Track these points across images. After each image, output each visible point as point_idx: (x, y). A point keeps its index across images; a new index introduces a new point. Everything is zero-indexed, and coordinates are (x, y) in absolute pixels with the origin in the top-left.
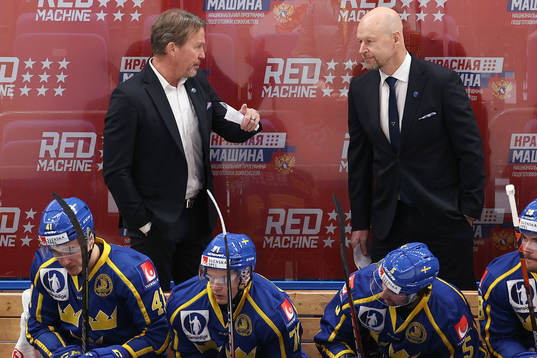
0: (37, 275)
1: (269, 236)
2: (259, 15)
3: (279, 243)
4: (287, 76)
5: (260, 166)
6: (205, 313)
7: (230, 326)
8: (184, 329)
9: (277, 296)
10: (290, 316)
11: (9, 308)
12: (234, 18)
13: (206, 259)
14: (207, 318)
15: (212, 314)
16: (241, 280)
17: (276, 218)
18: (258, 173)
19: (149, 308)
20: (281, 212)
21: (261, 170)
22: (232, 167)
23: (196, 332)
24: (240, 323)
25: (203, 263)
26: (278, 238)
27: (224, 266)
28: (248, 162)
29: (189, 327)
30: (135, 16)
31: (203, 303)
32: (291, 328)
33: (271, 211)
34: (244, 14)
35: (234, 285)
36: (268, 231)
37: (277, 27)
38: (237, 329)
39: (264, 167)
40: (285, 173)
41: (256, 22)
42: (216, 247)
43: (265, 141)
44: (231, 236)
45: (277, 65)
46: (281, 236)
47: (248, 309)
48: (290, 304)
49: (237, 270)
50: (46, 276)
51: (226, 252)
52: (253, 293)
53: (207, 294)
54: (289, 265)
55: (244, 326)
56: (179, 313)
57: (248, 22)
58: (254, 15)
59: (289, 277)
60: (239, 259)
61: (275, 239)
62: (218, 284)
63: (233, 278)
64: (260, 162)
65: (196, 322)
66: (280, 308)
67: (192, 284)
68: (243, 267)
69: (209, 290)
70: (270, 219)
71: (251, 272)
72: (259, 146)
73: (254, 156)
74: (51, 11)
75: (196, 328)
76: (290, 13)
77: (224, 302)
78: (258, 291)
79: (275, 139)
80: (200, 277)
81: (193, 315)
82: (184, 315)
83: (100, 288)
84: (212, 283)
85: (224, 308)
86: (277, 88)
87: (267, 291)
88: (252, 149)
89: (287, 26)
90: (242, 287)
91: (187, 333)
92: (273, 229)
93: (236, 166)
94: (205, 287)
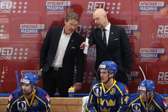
0: (92, 88)
1: (159, 81)
2: (156, 12)
3: (162, 83)
4: (165, 31)
5: (156, 59)
6: (139, 104)
7: (147, 109)
8: (133, 109)
9: (162, 99)
10: (166, 105)
11: (78, 103)
12: (148, 13)
13: (139, 88)
14: (140, 106)
15: (141, 105)
16: (150, 94)
17: (161, 75)
18: (156, 61)
19: (124, 100)
20: (163, 73)
21: (157, 60)
22: (147, 59)
23: (137, 110)
24: (150, 107)
25: (139, 89)
26: (162, 81)
27: (145, 90)
28: (152, 58)
29: (134, 109)
30: (118, 12)
31: (139, 101)
32: (166, 109)
33: (160, 73)
34: (151, 12)
35: (148, 96)
36: (159, 79)
37: (161, 16)
38: (149, 109)
39: (157, 59)
40: (164, 61)
41: (155, 14)
42: (142, 84)
43: (158, 51)
44: (147, 81)
45: (162, 27)
46: (163, 81)
47: (153, 103)
48: (166, 102)
49: (149, 91)
50: (95, 89)
51: (146, 86)
52: (154, 98)
53: (140, 99)
54: (165, 89)
55: (151, 108)
56: (131, 104)
57: (153, 14)
58: (154, 12)
59: (165, 93)
60: (150, 88)
61: (161, 81)
62: (143, 95)
63: (148, 93)
64: (156, 58)
65: (136, 107)
66: (163, 103)
67: (135, 95)
68: (151, 90)
69: (140, 97)
70: (159, 75)
71: (153, 92)
72: (156, 53)
73: (154, 56)
74: (91, 11)
75: (137, 109)
76: (166, 11)
77: (145, 101)
78: (156, 98)
79: (161, 50)
80: (138, 93)
81: (136, 105)
82: (133, 105)
83: (112, 92)
84: (141, 95)
85: (145, 103)
86: (161, 35)
87: (159, 98)
88: (154, 54)
89: (165, 15)
90: (150, 96)
91: (134, 110)
92: (160, 78)
93: (149, 59)
94: (139, 96)
